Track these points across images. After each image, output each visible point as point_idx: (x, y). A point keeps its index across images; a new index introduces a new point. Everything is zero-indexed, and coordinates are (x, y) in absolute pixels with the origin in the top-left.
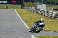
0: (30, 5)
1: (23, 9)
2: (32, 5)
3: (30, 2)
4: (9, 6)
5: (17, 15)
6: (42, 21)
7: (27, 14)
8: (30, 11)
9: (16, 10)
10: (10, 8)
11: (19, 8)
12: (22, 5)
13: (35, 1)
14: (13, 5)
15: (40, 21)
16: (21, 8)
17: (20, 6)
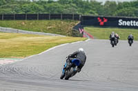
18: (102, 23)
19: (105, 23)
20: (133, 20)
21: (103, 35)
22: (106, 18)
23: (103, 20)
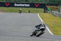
0: (54, 9)
1: (46, 13)
2: (56, 9)
3: (54, 6)
4: (31, 10)
5: (40, 19)
6: (43, 25)
7: (50, 18)
8: (53, 15)
9: (38, 14)
10: (32, 12)
11: (42, 12)
12: (45, 9)
13: (59, 5)
14: (36, 9)
15: (41, 25)
16: (44, 12)
17: (43, 10)
18: (7, 5)
19: (8, 5)
20: (21, 3)
21: (8, 10)
22: (9, 3)
23: (7, 4)
